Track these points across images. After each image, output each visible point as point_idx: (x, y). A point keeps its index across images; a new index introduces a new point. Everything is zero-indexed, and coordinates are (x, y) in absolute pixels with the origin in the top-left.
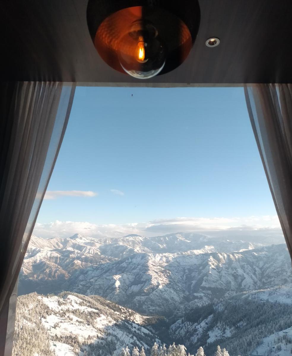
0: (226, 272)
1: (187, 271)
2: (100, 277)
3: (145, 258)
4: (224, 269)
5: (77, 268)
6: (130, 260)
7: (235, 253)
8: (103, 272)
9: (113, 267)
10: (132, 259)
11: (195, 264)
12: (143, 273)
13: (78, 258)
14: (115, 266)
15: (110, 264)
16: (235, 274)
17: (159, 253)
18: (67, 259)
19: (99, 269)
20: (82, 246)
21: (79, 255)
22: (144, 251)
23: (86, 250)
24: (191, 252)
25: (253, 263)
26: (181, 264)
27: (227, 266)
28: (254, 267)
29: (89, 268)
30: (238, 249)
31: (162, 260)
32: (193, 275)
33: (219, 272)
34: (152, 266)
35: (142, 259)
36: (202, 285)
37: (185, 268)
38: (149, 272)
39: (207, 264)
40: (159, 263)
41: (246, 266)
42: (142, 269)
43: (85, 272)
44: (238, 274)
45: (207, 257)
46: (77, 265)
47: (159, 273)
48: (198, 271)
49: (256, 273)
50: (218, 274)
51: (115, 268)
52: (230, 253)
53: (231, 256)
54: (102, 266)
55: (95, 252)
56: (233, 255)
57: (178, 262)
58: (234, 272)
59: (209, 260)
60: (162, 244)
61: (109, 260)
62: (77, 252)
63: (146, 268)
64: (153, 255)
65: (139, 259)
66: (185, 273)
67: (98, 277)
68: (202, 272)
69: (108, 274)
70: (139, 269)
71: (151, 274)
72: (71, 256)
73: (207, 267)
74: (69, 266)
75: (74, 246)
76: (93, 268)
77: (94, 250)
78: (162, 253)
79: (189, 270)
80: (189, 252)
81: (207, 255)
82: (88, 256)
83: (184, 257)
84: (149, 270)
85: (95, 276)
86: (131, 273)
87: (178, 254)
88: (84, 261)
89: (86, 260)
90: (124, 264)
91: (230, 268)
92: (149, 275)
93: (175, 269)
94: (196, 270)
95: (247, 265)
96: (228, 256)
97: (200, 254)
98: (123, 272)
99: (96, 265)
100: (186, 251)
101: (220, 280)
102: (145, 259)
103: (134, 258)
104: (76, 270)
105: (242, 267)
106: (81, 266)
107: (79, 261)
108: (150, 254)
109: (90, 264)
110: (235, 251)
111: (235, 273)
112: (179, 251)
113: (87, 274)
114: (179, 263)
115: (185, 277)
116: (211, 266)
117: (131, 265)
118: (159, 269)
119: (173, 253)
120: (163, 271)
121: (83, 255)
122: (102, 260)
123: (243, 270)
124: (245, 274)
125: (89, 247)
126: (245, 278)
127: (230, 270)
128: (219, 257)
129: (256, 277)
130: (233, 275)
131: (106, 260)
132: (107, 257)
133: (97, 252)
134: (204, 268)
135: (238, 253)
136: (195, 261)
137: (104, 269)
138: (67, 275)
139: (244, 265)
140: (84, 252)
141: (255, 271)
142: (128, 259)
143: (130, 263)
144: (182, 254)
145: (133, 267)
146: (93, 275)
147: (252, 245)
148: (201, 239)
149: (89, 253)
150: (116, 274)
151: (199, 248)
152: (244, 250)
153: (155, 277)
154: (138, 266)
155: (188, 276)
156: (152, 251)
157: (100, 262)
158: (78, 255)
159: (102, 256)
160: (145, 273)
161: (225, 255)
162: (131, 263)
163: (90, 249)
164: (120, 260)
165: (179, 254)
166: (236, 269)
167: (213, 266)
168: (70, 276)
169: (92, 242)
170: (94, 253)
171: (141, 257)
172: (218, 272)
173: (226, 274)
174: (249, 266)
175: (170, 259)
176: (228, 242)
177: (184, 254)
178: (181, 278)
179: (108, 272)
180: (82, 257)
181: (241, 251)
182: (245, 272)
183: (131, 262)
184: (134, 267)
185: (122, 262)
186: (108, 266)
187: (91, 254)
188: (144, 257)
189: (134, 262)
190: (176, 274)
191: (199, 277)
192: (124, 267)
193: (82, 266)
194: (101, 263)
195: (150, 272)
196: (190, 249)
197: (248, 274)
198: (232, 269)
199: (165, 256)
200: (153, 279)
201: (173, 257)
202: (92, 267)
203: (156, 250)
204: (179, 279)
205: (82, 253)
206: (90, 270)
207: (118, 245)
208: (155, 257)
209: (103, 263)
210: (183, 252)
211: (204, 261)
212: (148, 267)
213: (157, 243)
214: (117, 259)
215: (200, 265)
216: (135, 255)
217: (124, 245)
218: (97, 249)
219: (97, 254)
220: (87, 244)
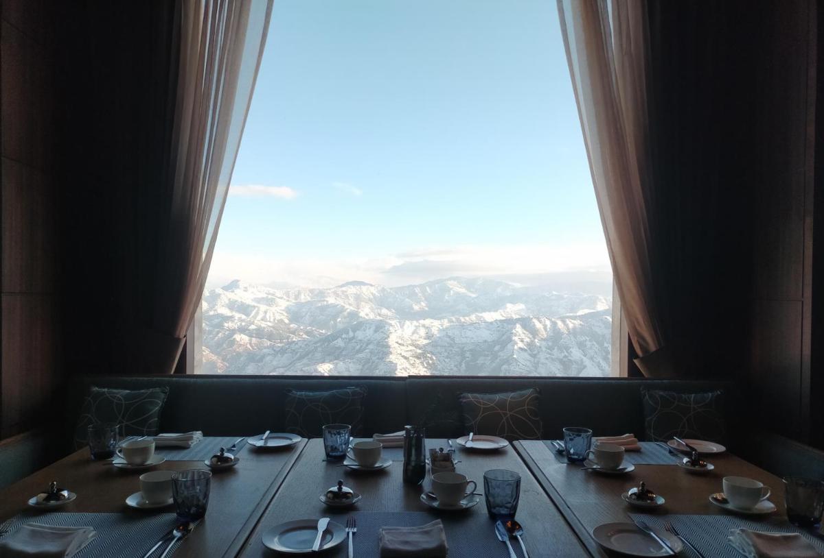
0: (548, 356)
1: (468, 354)
2: (290, 368)
3: (381, 330)
4: (544, 349)
5: (241, 350)
6: (351, 334)
7: (568, 317)
8: (295, 358)
9: (316, 348)
10: (354, 331)
11: (485, 341)
12: (378, 359)
13: (242, 330)
14: (321, 345)
15: (310, 342)
16: (564, 359)
17: (409, 319)
18: (218, 333)
19: (287, 351)
20: (249, 306)
21: (243, 324)
22: (380, 315)
23: (257, 313)
24: (477, 316)
25: (604, 336)
26: (457, 340)
27: (550, 344)
28: (606, 345)
29: (267, 350)
30: (573, 309)
31: (417, 333)
32: (480, 361)
33: (534, 356)
34: (397, 345)
35: (376, 331)
37: (465, 349)
38: (391, 356)
39: (510, 340)
40: (412, 340)
41: (588, 344)
42: (376, 351)
43: (257, 358)
44: (572, 359)
45: (510, 326)
46: (241, 345)
47: (410, 358)
48: (492, 354)
50: (532, 359)
51: (319, 349)
52: (558, 318)
53: (560, 324)
54: (293, 347)
55: (278, 317)
56: (564, 322)
57: (449, 337)
58: (563, 354)
59: (514, 331)
60: (418, 302)
61: (307, 333)
62: (240, 318)
63: (385, 350)
64: (400, 322)
65: (369, 332)
66: (463, 358)
67: (285, 369)
68: (500, 356)
69: (305, 361)
70: (371, 352)
71: (394, 362)
72: (226, 325)
73: (509, 346)
74: (225, 346)
75: (232, 306)
76: (275, 350)
77: (272, 315)
78: (417, 320)
79: (473, 352)
80: (473, 317)
81: (510, 322)
82: (263, 326)
83: (462, 326)
84: (391, 353)
85: (280, 366)
86: (354, 360)
87: (451, 321)
88: (254, 335)
89: (259, 333)
90: (340, 343)
91: (556, 348)
92: (391, 362)
93: (444, 350)
94: (487, 353)
95: (590, 341)
96: (554, 324)
97: (496, 320)
98: (337, 358)
99: (281, 343)
100: (468, 315)
101: (536, 371)
102: (382, 332)
103: (358, 330)
104: (239, 355)
105: (581, 345)
106: (249, 346)
107: (243, 336)
108: (393, 322)
109: (269, 343)
110: (568, 315)
111: (565, 356)
112: (453, 316)
113: (262, 361)
114: (453, 339)
115: (463, 365)
116: (516, 343)
117: (352, 344)
118: (411, 351)
119: (439, 319)
120: (420, 354)
121: (253, 323)
122: (294, 333)
123: (583, 351)
124: (585, 359)
125: (263, 308)
126: (585, 367)
127: (555, 351)
128: (534, 325)
129: (608, 363)
130: (561, 362)
131: (301, 334)
132: (302, 328)
133: (282, 317)
134: (503, 348)
135: (574, 318)
136: (486, 335)
137: (297, 353)
138: (220, 364)
139: (586, 341)
140: (255, 317)
141: (606, 352)
142: (348, 333)
143: (351, 339)
144: (458, 320)
145: (358, 347)
146: (275, 363)
147: (604, 301)
148: (499, 290)
149: (263, 319)
150: (323, 362)
151: (494, 307)
152: (587, 311)
153: (403, 366)
154: (367, 345)
155: (471, 363)
156: (398, 317)
157: (288, 338)
158: (241, 324)
159: (292, 326)
160: (383, 358)
161: (548, 323)
162: (354, 341)
163: (266, 312)
164: (329, 333)
165: (453, 322)
166: (567, 348)
167: (521, 345)
168: (228, 365)
169: (270, 297)
170: (274, 320)
171: (373, 328)
172: (530, 355)
173: (547, 359)
174: (595, 343)
175: (435, 331)
176: (554, 295)
177: (463, 320)
178: (455, 369)
179: (306, 358)
181: (580, 313)
182: (585, 356)
183: (353, 338)
184: (360, 348)
185: (334, 337)
186: (306, 345)
187: (270, 322)
188: (380, 327)
189: (359, 338)
190: (446, 360)
191: (494, 365)
192: (339, 348)
193: (252, 346)
194: (290, 340)
195: (392, 358)
196: (476, 311)
197: (592, 358)
198: (561, 349)
199: (424, 326)
200: (399, 370)
201: (440, 326)
202: (272, 347)
203: (405, 314)
204: (452, 369)
205: (250, 321)
206: (269, 354)
207: (325, 303)
208: (402, 327)
209: (294, 339)
210: (461, 318)
211: (503, 335)
212: (389, 347)
213: (407, 300)
214: (324, 331)
215: (495, 343)
216: (361, 325)
217: (338, 303)
218: (281, 312)
219: (281, 321)
220: (259, 300)
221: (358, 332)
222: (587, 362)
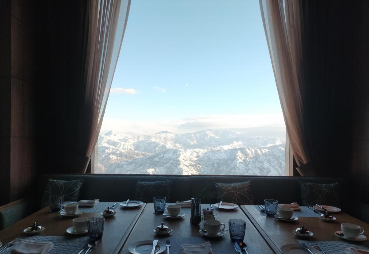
0: (253, 166)
1: (216, 165)
2: (135, 171)
3: (176, 154)
4: (251, 163)
5: (113, 162)
6: (162, 155)
8: (137, 166)
9: (146, 162)
10: (164, 154)
11: (224, 159)
12: (174, 167)
13: (113, 153)
14: (149, 160)
15: (144, 159)
16: (261, 167)
17: (190, 149)
18: (103, 155)
19: (133, 163)
20: (116, 142)
21: (114, 151)
22: (175, 147)
23: (120, 146)
24: (220, 148)
25: (279, 157)
26: (211, 158)
27: (254, 160)
28: (280, 161)
29: (125, 162)
30: (265, 144)
31: (193, 155)
32: (221, 168)
33: (247, 166)
34: (184, 160)
35: (173, 154)
37: (214, 162)
38: (180, 166)
39: (235, 158)
40: (190, 158)
41: (272, 160)
42: (174, 163)
43: (120, 166)
44: (264, 167)
45: (235, 152)
46: (113, 160)
47: (189, 166)
48: (227, 165)
49: (282, 166)
50: (246, 167)
51: (148, 162)
52: (258, 148)
53: (259, 151)
54: (136, 161)
55: (129, 148)
56: (261, 150)
57: (207, 157)
59: (237, 154)
60: (193, 141)
61: (142, 155)
62: (112, 148)
63: (178, 163)
64: (184, 150)
65: (170, 155)
66: (214, 166)
67: (133, 171)
68: (231, 166)
69: (141, 167)
70: (171, 164)
71: (182, 168)
72: (106, 151)
73: (235, 161)
74: (106, 160)
75: (109, 142)
76: (128, 163)
77: (127, 146)
78: (192, 149)
79: (218, 164)
80: (218, 148)
81: (235, 150)
82: (123, 151)
83: (213, 152)
84: (181, 164)
85: (130, 169)
86: (164, 167)
87: (208, 149)
88: (119, 156)
89: (121, 155)
90: (157, 159)
91: (257, 162)
92: (181, 168)
93: (204, 163)
94: (224, 164)
95: (273, 159)
96: (256, 151)
97: (229, 149)
98: (156, 166)
99: (131, 159)
100: (216, 147)
101: (247, 173)
102: (176, 155)
103: (166, 153)
104: (112, 164)
105: (269, 161)
106: (116, 161)
107: (114, 156)
108: (181, 150)
109: (125, 159)
110: (262, 147)
111: (261, 166)
112: (209, 147)
113: (122, 167)
114: (209, 158)
115: (214, 170)
116: (239, 160)
117: (163, 160)
118: (189, 163)
119: (203, 148)
120: (194, 165)
122: (136, 155)
123: (269, 163)
124: (270, 167)
125: (123, 143)
126: (270, 171)
127: (256, 164)
128: (247, 151)
129: (281, 169)
130: (259, 168)
131: (140, 155)
132: (140, 152)
133: (131, 148)
134: (232, 162)
135: (265, 148)
136: (224, 156)
137: (138, 164)
138: (103, 169)
139: (271, 159)
140: (119, 148)
141: (281, 164)
142: (161, 155)
143: (162, 158)
144: (211, 149)
145: (165, 161)
146: (128, 168)
147: (279, 140)
148: (230, 135)
149: (123, 148)
150: (150, 168)
151: (228, 143)
152: (271, 145)
153: (186, 170)
154: (170, 160)
155: (217, 169)
156: (184, 147)
158: (113, 151)
159: (136, 151)
160: (177, 166)
161: (253, 150)
162: (164, 158)
163: (124, 145)
164: (152, 155)
166: (262, 162)
167: (240, 160)
168: (107, 169)
169: (126, 138)
170: (128, 148)
171: (172, 153)
172: (245, 165)
173: (252, 167)
174: (275, 160)
175: (200, 154)
176: (256, 137)
177: (213, 149)
178: (210, 171)
179: (142, 166)
180: (117, 152)
181: (268, 146)
183: (163, 157)
184: (166, 162)
185: (154, 157)
186: (142, 160)
187: (126, 149)
188: (175, 152)
189: (166, 157)
190: (206, 167)
191: (228, 170)
192: (157, 162)
194: (135, 158)
196: (220, 145)
197: (273, 167)
198: (259, 162)
199: (195, 152)
200: (184, 172)
201: (203, 152)
202: (127, 161)
203: (187, 146)
204: (208, 172)
205: (117, 149)
206: (125, 164)
207: (151, 141)
208: (186, 152)
209: (137, 158)
210: (213, 148)
211: (232, 156)
212: (180, 161)
213: (188, 140)
214: (150, 154)
215: (228, 160)
216: (167, 151)
217: (156, 141)
218: (131, 145)
219: (131, 149)
220: (121, 140)
221: (165, 154)
222: (271, 168)
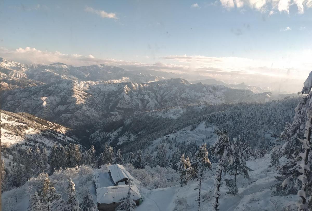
0: (136, 97)
1: (106, 96)
2: (28, 98)
3: (70, 84)
4: (135, 95)
5: (4, 89)
6: (57, 85)
7: (144, 83)
8: (30, 94)
9: (40, 90)
10: (58, 84)
11: (113, 91)
12: (68, 96)
13: (5, 81)
14: (43, 89)
15: (38, 87)
16: (142, 99)
17: (83, 81)
19: (27, 91)
20: (8, 70)
21: (5, 78)
22: (70, 78)
23: (12, 74)
24: (111, 81)
25: (156, 91)
26: (102, 90)
27: (138, 93)
28: (157, 94)
29: (17, 90)
30: (147, 81)
31: (86, 86)
32: (111, 99)
33: (131, 97)
34: (77, 91)
35: (68, 84)
36: (118, 106)
37: (105, 93)
38: (74, 95)
39: (123, 91)
40: (83, 89)
41: (151, 93)
42: (68, 93)
43: (12, 93)
44: (145, 99)
45: (123, 86)
46: (4, 87)
47: (83, 96)
48: (115, 96)
49: (158, 98)
50: (131, 98)
51: (42, 91)
52: (141, 84)
53: (141, 85)
54: (30, 89)
55: (22, 76)
56: (143, 85)
57: (99, 88)
58: (142, 97)
59: (125, 88)
60: (87, 74)
61: (37, 84)
62: (3, 76)
63: (72, 92)
64: (78, 82)
65: (65, 85)
66: (104, 97)
67: (26, 98)
68: (119, 97)
69: (35, 95)
70: (65, 93)
71: (76, 97)
73: (122, 93)
76: (21, 90)
77: (19, 75)
78: (86, 81)
79: (108, 95)
80: (109, 81)
81: (123, 84)
82: (15, 79)
83: (105, 84)
84: (74, 94)
85: (23, 97)
86: (58, 96)
87: (100, 82)
88: (11, 83)
89: (13, 82)
90: (51, 88)
91: (140, 94)
92: (74, 97)
93: (96, 94)
94: (113, 95)
95: (152, 92)
96: (139, 85)
97: (118, 83)
98: (50, 95)
99: (24, 87)
100: (107, 80)
101: (132, 103)
102: (70, 85)
103: (60, 83)
104: (3, 91)
105: (148, 94)
106: (8, 88)
107: (5, 83)
108: (75, 81)
109: (18, 87)
110: (145, 82)
111: (143, 98)
112: (101, 80)
113: (15, 95)
114: (100, 90)
115: (104, 100)
116: (125, 92)
117: (57, 89)
118: (83, 93)
119: (96, 81)
120: (87, 95)
121: (10, 78)
122: (30, 83)
123: (149, 96)
124: (149, 99)
125: (15, 71)
126: (149, 102)
127: (139, 96)
128: (132, 86)
129: (157, 101)
130: (141, 100)
131: (34, 84)
132: (34, 81)
133: (24, 76)
134: (120, 94)
135: (147, 84)
136: (113, 88)
137: (32, 92)
139: (150, 92)
140: (11, 75)
141: (157, 97)
142: (55, 84)
143: (56, 87)
144: (103, 82)
145: (59, 91)
146: (21, 96)
147: (158, 78)
148: (120, 71)
149: (16, 76)
150: (44, 96)
151: (118, 78)
152: (151, 81)
153: (79, 99)
154: (64, 90)
155: (107, 99)
156: (78, 79)
157: (27, 85)
158: (4, 78)
159: (29, 80)
160: (70, 96)
161: (137, 85)
162: (58, 88)
163: (16, 73)
164: (47, 84)
165: (101, 83)
166: (144, 95)
167: (127, 93)
169: (18, 67)
170: (21, 77)
171: (66, 83)
172: (130, 97)
173: (136, 98)
174: (153, 93)
176: (140, 75)
177: (105, 82)
178: (101, 101)
179: (36, 94)
180: (9, 80)
181: (149, 82)
182: (149, 98)
183: (58, 87)
184: (61, 91)
185: (49, 86)
186: (36, 89)
187: (18, 78)
188: (70, 83)
189: (60, 87)
190: (98, 98)
191: (116, 100)
192: (51, 91)
193: (10, 88)
194: (28, 86)
195: (75, 96)
196: (110, 79)
197: (152, 99)
198: (141, 95)
199: (88, 83)
200: (77, 101)
201: (95, 84)
202: (20, 89)
203: (81, 78)
204: (100, 101)
205: (9, 77)
206: (18, 92)
207: (45, 71)
208: (79, 83)
209: (30, 86)
210: (104, 81)
211: (120, 89)
212: (73, 91)
213: (82, 72)
214: (44, 83)
215: (117, 92)
216: (60, 81)
217: (51, 71)
218: (24, 74)
219: (24, 78)
220: (13, 68)
221: (59, 84)
222: (150, 100)
